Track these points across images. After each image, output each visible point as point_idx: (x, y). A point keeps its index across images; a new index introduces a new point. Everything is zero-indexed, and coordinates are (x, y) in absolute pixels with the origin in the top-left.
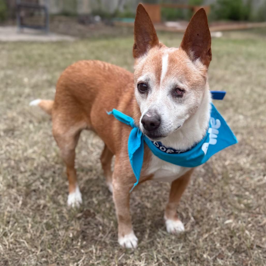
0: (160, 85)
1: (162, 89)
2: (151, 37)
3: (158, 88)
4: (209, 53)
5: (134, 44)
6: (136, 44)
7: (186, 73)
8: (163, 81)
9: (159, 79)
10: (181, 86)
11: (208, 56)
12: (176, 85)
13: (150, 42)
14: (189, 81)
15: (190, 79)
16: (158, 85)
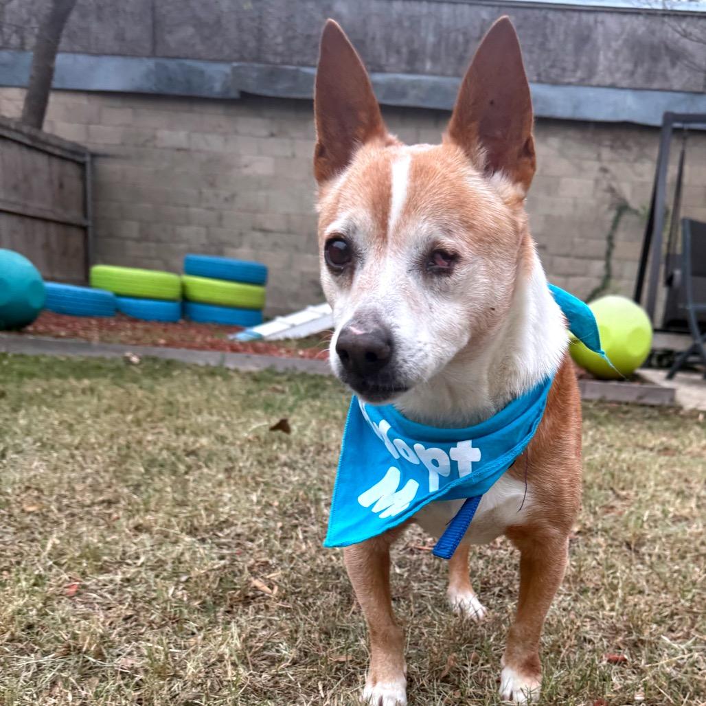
0: (387, 242)
1: (392, 254)
2: (364, 118)
3: (381, 253)
4: (528, 151)
6: (324, 144)
7: (461, 204)
8: (397, 230)
9: (383, 225)
10: (449, 242)
11: (526, 160)
12: (435, 243)
13: (361, 133)
14: (470, 227)
15: (474, 222)
16: (382, 242)
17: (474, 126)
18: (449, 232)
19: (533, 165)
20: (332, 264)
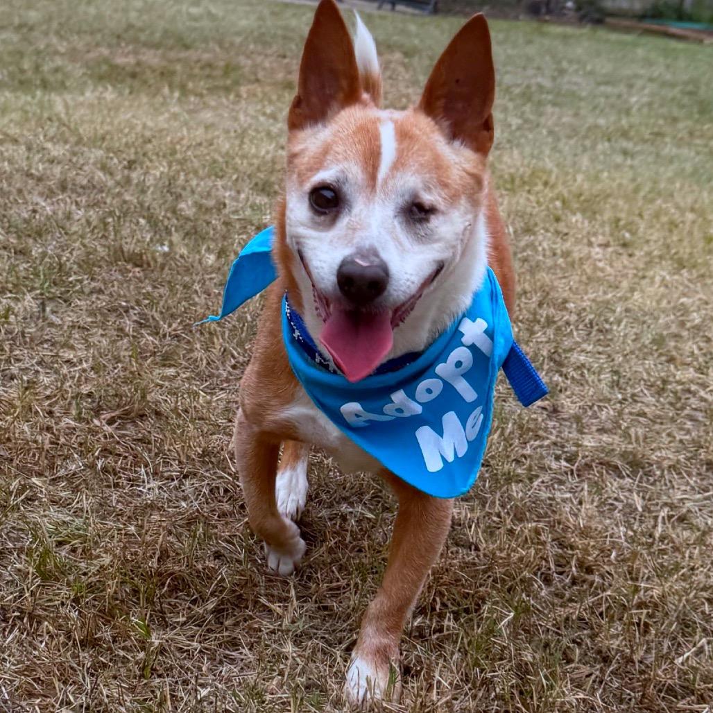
0: (375, 192)
1: (380, 202)
2: (344, 83)
3: (369, 200)
4: (488, 126)
5: (296, 97)
6: (302, 98)
7: (438, 166)
8: (385, 182)
9: (372, 177)
10: (428, 198)
11: (485, 133)
12: (415, 196)
13: (341, 95)
14: (445, 186)
15: (450, 181)
16: (372, 191)
17: (441, 103)
18: (428, 189)
19: (491, 139)
20: (316, 207)
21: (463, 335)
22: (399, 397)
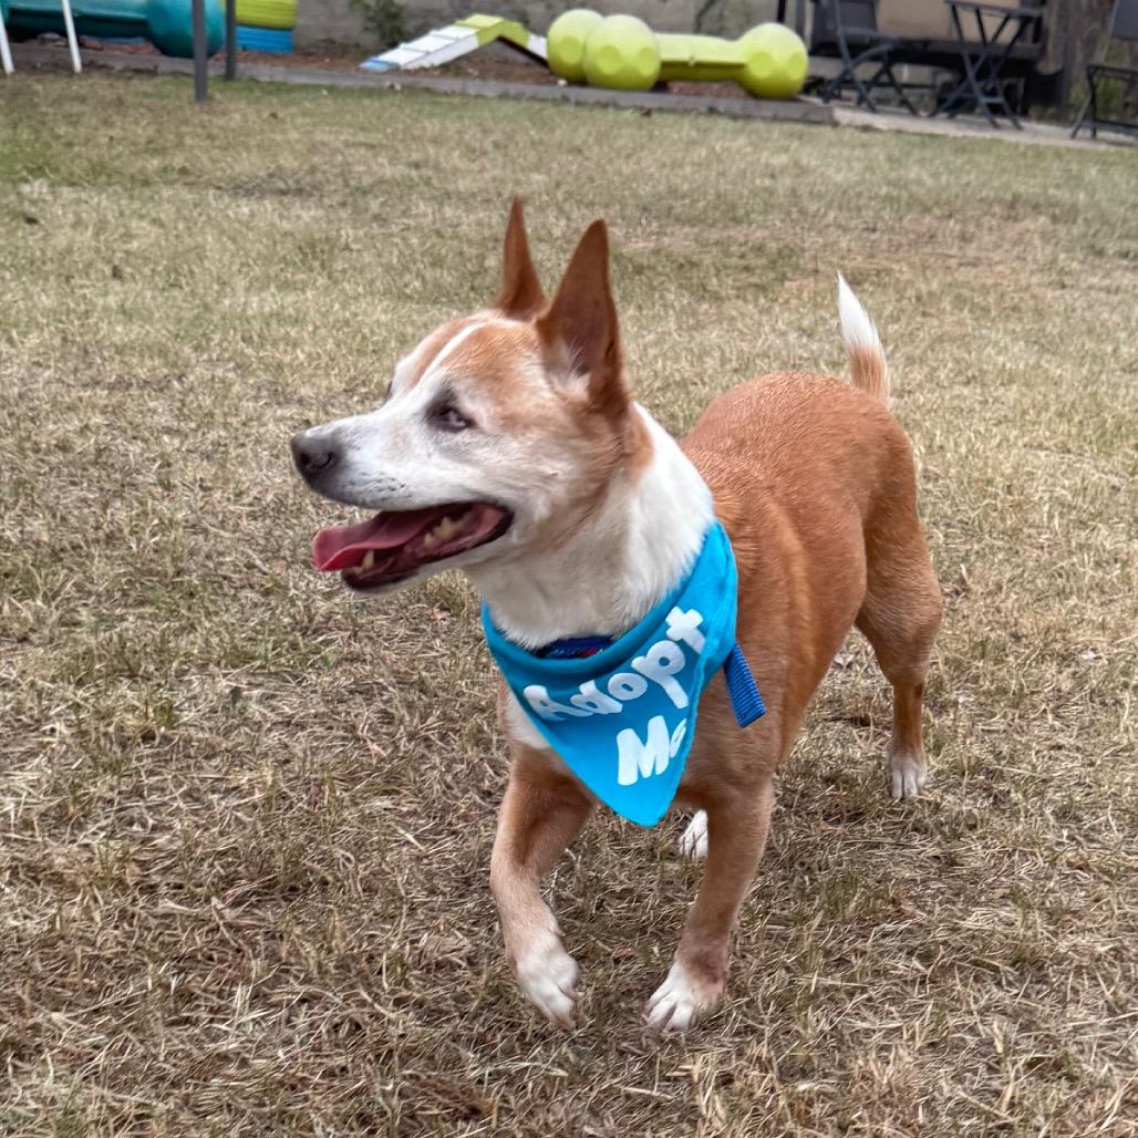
0: (415, 386)
21: (669, 627)
22: (588, 688)
